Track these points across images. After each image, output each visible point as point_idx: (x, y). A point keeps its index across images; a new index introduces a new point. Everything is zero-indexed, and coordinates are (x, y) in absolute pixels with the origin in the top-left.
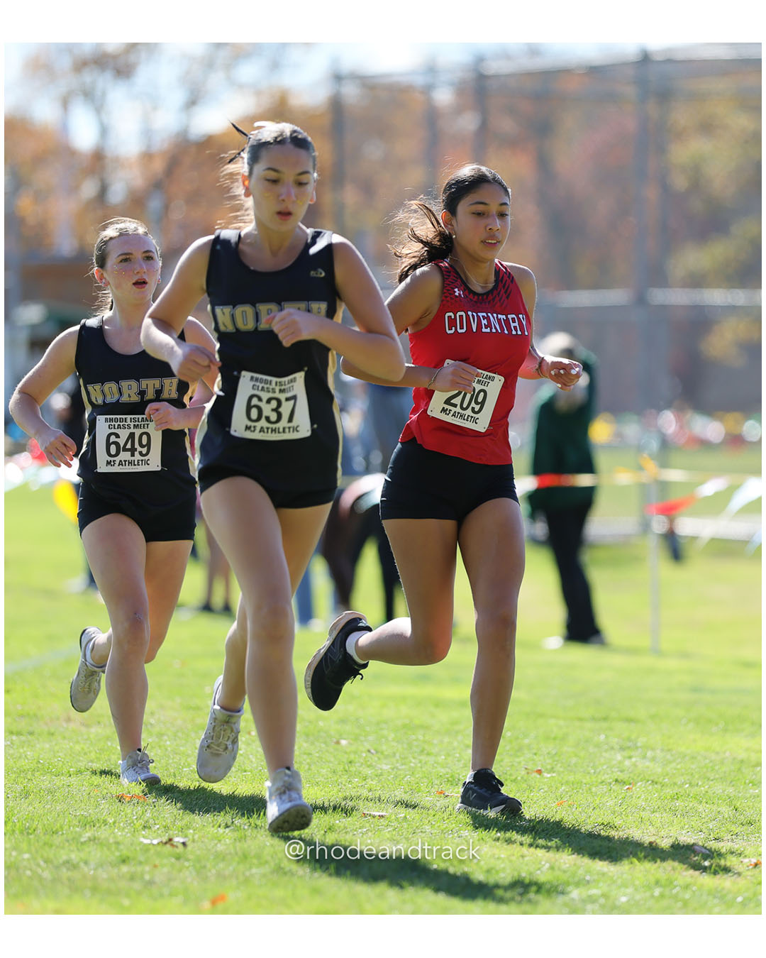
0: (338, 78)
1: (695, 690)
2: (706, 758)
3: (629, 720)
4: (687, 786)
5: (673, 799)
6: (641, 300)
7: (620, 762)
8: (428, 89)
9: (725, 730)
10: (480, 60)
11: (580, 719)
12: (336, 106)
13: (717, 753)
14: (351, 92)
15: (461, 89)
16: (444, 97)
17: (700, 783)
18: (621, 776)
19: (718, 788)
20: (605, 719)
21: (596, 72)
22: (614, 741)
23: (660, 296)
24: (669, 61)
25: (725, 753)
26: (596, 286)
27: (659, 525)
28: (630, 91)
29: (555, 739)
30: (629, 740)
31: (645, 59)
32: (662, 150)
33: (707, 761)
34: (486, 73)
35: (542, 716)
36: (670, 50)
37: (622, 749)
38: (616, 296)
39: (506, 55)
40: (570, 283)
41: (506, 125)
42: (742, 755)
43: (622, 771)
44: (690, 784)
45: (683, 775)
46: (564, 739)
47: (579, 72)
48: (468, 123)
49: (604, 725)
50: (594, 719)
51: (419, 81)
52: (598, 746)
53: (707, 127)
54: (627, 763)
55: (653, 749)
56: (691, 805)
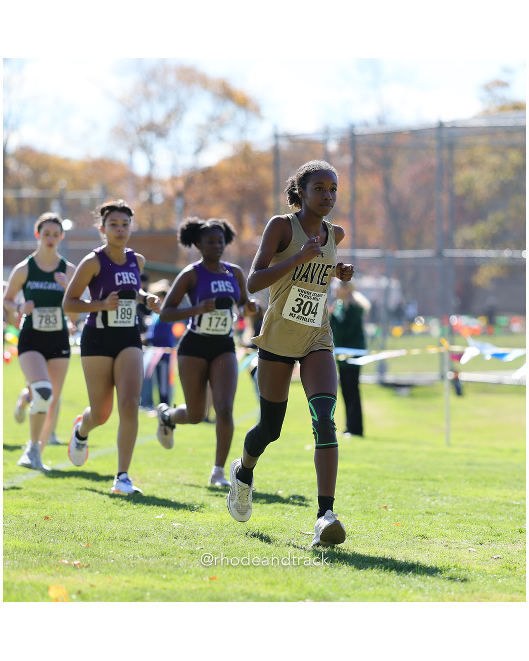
0: (276, 136)
1: (469, 464)
2: (475, 500)
3: (434, 480)
4: (465, 516)
5: (457, 522)
6: (439, 255)
7: (429, 503)
8: (325, 142)
9: (485, 486)
10: (352, 127)
11: (407, 480)
12: (276, 151)
13: (481, 498)
14: (284, 145)
15: (342, 143)
16: (333, 146)
17: (472, 514)
18: (429, 510)
19: (482, 517)
20: (421, 480)
21: (414, 133)
22: (426, 492)
23: (448, 253)
24: (454, 127)
25: (485, 498)
26: (416, 248)
27: (450, 376)
28: (434, 143)
29: (394, 490)
30: (434, 490)
31: (441, 126)
32: (451, 175)
33: (476, 502)
34: (356, 134)
35: (387, 478)
36: (453, 122)
37: (430, 496)
38: (426, 253)
39: (367, 124)
40: (401, 246)
41: (366, 161)
42: (494, 499)
43: (430, 507)
44: (467, 514)
45: (463, 509)
46: (399, 490)
47: (405, 133)
48: (347, 160)
49: (421, 483)
50: (415, 480)
51: (320, 138)
52: (418, 494)
53: (473, 163)
54: (433, 503)
55: (447, 496)
56: (467, 525)
